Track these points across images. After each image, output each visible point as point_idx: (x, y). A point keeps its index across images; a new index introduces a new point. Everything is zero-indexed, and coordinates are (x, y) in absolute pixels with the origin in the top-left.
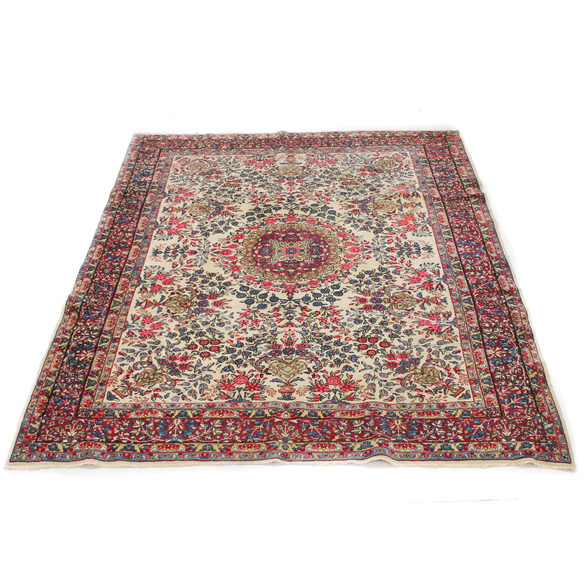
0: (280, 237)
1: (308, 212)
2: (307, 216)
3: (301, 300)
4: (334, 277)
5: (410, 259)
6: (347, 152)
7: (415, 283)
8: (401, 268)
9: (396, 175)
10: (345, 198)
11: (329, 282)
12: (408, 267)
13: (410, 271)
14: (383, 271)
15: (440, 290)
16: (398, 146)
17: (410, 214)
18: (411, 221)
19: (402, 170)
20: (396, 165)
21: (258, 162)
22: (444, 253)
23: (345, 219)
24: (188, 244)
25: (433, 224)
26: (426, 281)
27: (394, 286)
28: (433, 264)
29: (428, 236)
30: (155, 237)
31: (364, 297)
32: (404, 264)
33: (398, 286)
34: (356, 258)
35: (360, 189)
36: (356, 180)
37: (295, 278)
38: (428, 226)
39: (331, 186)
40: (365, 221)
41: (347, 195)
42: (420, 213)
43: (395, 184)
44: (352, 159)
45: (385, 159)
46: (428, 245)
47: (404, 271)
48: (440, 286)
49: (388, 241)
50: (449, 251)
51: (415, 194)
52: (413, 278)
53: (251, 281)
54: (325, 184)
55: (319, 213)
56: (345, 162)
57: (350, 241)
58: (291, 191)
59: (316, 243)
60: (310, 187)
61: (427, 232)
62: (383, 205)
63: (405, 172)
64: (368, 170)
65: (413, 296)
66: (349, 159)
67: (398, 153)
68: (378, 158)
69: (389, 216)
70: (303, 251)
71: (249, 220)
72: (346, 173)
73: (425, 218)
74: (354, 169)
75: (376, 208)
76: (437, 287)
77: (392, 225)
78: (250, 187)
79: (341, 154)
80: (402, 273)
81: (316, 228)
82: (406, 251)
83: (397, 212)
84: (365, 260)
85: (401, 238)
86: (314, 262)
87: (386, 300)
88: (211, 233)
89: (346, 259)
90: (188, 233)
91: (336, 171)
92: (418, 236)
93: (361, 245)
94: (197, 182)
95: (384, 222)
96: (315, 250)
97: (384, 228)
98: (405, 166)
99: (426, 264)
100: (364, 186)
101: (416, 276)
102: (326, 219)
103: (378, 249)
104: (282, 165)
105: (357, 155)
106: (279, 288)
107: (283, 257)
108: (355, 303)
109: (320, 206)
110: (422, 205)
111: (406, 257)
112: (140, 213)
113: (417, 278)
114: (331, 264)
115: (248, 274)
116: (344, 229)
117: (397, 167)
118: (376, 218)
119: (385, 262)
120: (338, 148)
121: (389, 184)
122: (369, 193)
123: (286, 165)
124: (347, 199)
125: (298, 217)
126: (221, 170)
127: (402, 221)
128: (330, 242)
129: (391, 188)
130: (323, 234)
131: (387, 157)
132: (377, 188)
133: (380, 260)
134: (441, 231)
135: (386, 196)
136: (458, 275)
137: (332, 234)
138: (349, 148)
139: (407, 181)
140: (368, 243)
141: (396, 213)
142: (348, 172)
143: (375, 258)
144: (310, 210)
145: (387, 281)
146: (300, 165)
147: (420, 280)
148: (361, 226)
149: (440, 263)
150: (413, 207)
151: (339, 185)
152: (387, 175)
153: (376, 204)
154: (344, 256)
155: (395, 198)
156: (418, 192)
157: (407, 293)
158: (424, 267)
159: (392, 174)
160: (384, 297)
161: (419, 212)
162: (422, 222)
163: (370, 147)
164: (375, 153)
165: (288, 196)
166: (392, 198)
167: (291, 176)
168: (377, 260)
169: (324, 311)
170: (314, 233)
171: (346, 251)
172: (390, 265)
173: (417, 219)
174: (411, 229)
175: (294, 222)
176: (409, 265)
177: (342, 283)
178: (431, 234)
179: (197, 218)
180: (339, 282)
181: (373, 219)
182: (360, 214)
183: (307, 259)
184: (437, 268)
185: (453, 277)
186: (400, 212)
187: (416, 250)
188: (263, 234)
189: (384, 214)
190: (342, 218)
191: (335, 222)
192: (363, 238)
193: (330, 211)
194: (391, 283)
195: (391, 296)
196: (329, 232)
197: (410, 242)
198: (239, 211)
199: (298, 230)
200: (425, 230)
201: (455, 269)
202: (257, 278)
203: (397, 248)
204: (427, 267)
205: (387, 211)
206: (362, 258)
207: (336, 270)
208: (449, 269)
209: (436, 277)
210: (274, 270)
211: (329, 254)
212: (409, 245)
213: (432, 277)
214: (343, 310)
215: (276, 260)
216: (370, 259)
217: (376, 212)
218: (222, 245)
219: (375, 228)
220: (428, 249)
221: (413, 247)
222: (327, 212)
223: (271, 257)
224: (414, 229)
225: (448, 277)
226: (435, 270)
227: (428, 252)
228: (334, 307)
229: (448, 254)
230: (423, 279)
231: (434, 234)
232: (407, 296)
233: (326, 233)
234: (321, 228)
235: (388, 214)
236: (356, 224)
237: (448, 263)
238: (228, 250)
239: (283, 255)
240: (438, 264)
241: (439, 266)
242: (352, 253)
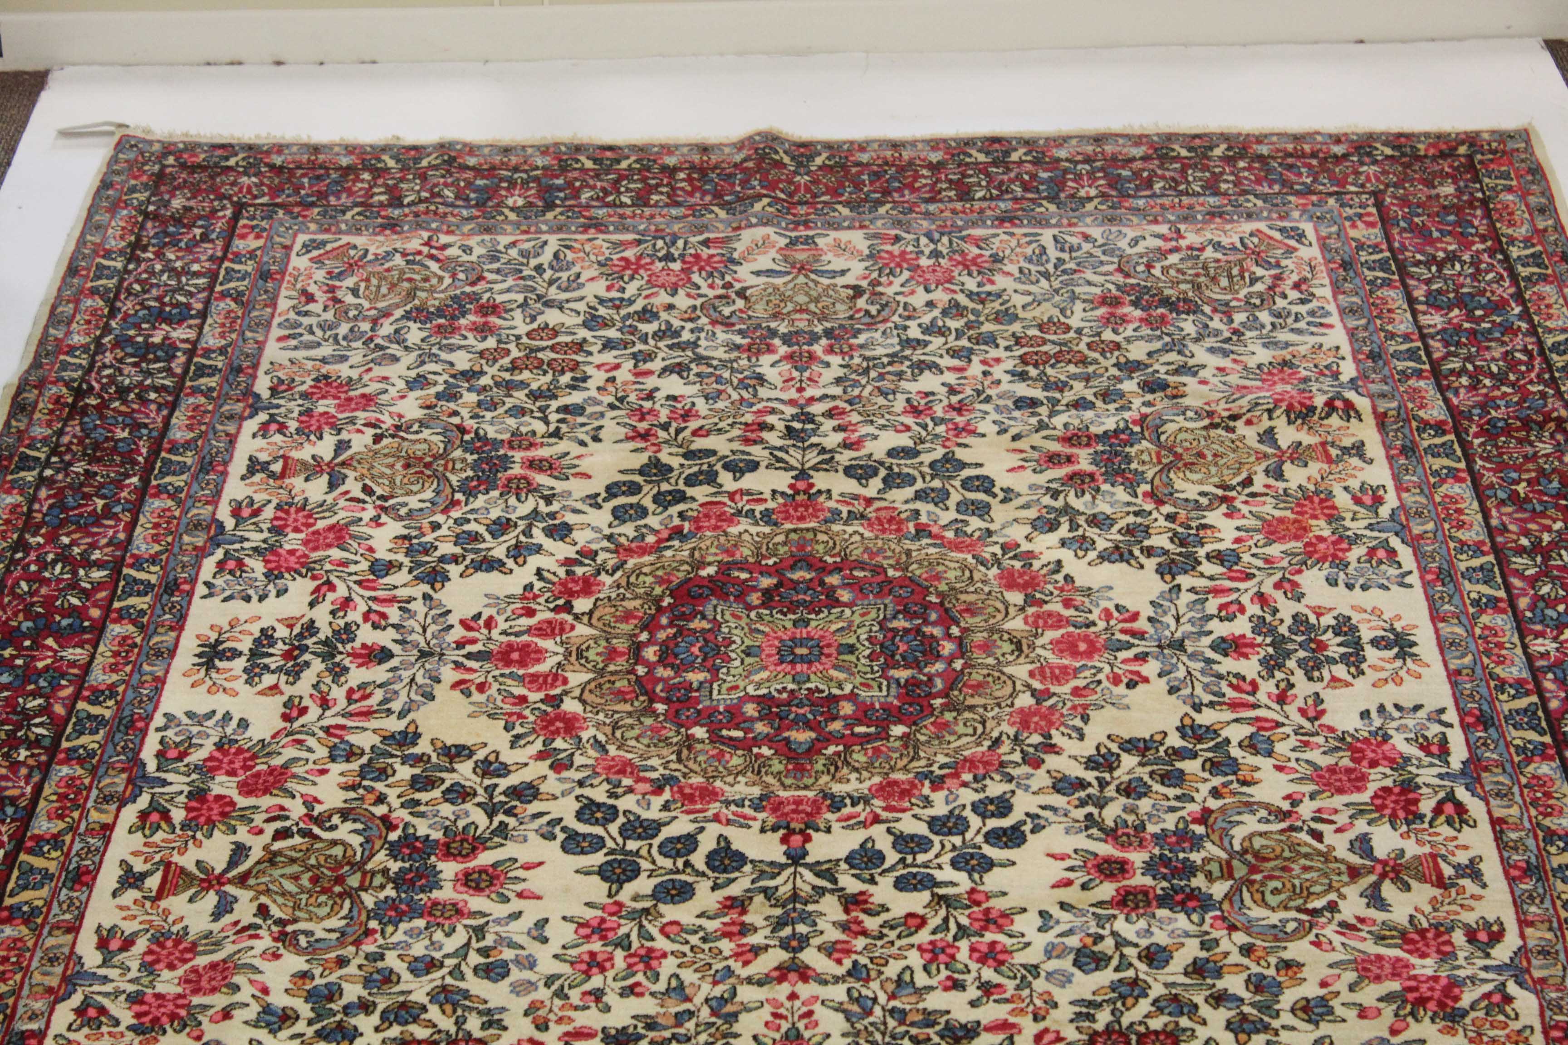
0: (754, 589)
1: (876, 483)
2: (869, 501)
3: (844, 866)
4: (986, 764)
5: (1318, 687)
6: (1043, 222)
7: (1341, 791)
8: (1278, 725)
9: (1253, 323)
10: (1034, 421)
11: (965, 785)
12: (1307, 725)
13: (1320, 740)
14: (1200, 739)
15: (1449, 822)
16: (1265, 198)
17: (1317, 493)
18: (1322, 523)
19: (1280, 303)
20: (1254, 281)
21: (659, 265)
22: (1468, 660)
23: (1032, 513)
24: (355, 616)
25: (1420, 537)
26: (1389, 783)
27: (1248, 804)
28: (1417, 708)
29: (1395, 588)
30: (206, 583)
31: (1117, 854)
32: (1292, 710)
33: (1267, 806)
34: (1081, 683)
35: (1102, 383)
36: (1083, 347)
37: (819, 766)
38: (1395, 542)
39: (976, 369)
40: (1122, 524)
41: (1044, 410)
42: (1362, 490)
43: (1252, 362)
44: (1065, 256)
45: (1209, 253)
46: (1398, 626)
47: (1293, 742)
48: (1449, 808)
49: (1222, 607)
50: (1488, 653)
51: (1339, 404)
52: (1332, 770)
53: (627, 782)
54: (947, 361)
55: (919, 485)
56: (1033, 268)
57: (1056, 606)
58: (801, 390)
59: (909, 614)
60: (881, 377)
61: (1393, 572)
62: (1201, 455)
63: (1295, 309)
64: (1135, 304)
65: (1332, 848)
66: (1053, 253)
67: (1262, 226)
68: (1177, 249)
69: (1224, 499)
70: (851, 649)
71: (619, 515)
72: (1037, 313)
73: (1384, 511)
74: (1074, 297)
75: (1168, 467)
76: (1438, 810)
77: (1238, 540)
78: (624, 374)
79: (1018, 231)
80: (1281, 748)
81: (908, 553)
82: (1302, 654)
83: (1260, 481)
84: (1121, 689)
85: (1278, 595)
86: (898, 697)
87: (1214, 867)
88: (454, 570)
89: (1037, 685)
90: (353, 568)
91: (996, 305)
92: (1350, 587)
93: (1102, 625)
94: (395, 349)
95: (1205, 527)
96: (903, 648)
97: (1201, 552)
98: (1297, 286)
99: (1390, 708)
100: (1114, 371)
101: (1346, 762)
102: (952, 515)
103: (1179, 645)
104: (762, 280)
105: (1086, 237)
106: (748, 811)
107: (764, 675)
108: (1080, 877)
109: (927, 458)
110: (1369, 455)
111: (1299, 679)
112: (145, 480)
113: (1348, 771)
114: (971, 708)
115: (612, 750)
116: (1030, 555)
117: (1259, 287)
118: (1167, 509)
119: (1207, 698)
120: (1002, 205)
121: (1226, 363)
122: (1137, 402)
123: (779, 281)
124: (1042, 426)
125: (831, 504)
126: (499, 299)
127: (1281, 520)
128: (971, 610)
129: (1234, 379)
130: (938, 577)
131: (1217, 246)
132: (1171, 379)
133: (1187, 691)
134: (1451, 564)
135: (1210, 414)
136: (1529, 761)
137: (977, 576)
138: (1052, 208)
139: (1303, 350)
140: (1135, 617)
141: (1258, 488)
142: (1047, 311)
143: (1162, 685)
144: (883, 473)
145: (1217, 781)
146: (840, 281)
147: (1364, 778)
148: (1102, 544)
149: (1448, 702)
150: (1329, 460)
151: (1009, 365)
152: (1216, 324)
153: (1171, 449)
154: (1032, 674)
155: (1249, 422)
156: (1351, 395)
157: (1304, 837)
158: (1377, 722)
159: (1239, 318)
160: (1203, 854)
161: (1355, 484)
162: (1370, 527)
163: (1141, 203)
164: (1163, 229)
165: (790, 411)
166: (1239, 424)
167: (802, 325)
168: (1173, 690)
169: (943, 912)
170: (898, 574)
171: (1039, 651)
172: (1229, 716)
173: (1349, 516)
174: (1323, 559)
175: (812, 525)
176: (1311, 713)
177: (1019, 792)
178: (1408, 580)
179: (393, 507)
180: (1007, 787)
181: (1155, 514)
182: (1098, 490)
183: (868, 686)
184: (1435, 729)
185: (1508, 766)
186: (1271, 481)
187: (1342, 650)
188: (681, 575)
189: (1203, 494)
190: (1022, 507)
191: (992, 527)
192: (1110, 594)
193: (969, 478)
194: (1234, 794)
195: (1237, 847)
196: (964, 567)
197: (1319, 615)
198: (576, 475)
199: (830, 560)
200: (1380, 562)
201: (1515, 733)
202: (653, 769)
203: (1259, 639)
204: (1395, 724)
205: (1216, 480)
206: (1105, 683)
207: (995, 734)
208: (1492, 730)
209: (1432, 765)
210: (725, 732)
211: (965, 666)
212: (1311, 628)
213: (1413, 769)
214: (1024, 910)
215: (736, 687)
216: (1141, 687)
217: (1170, 484)
218: (503, 625)
219: (1166, 552)
220: (1396, 643)
221: (1330, 634)
222: (957, 483)
223: (715, 677)
224: (1335, 556)
225: (1486, 769)
226: (1429, 734)
227: (1397, 656)
228: (988, 898)
229: (1484, 668)
230: (1374, 774)
231: (1422, 578)
232: (1304, 850)
233: (951, 575)
234: (932, 550)
235: (1220, 492)
236: (1084, 537)
237: (1485, 707)
238: (527, 645)
239: (765, 668)
240: (1442, 711)
241: (1444, 717)
242: (1065, 662)
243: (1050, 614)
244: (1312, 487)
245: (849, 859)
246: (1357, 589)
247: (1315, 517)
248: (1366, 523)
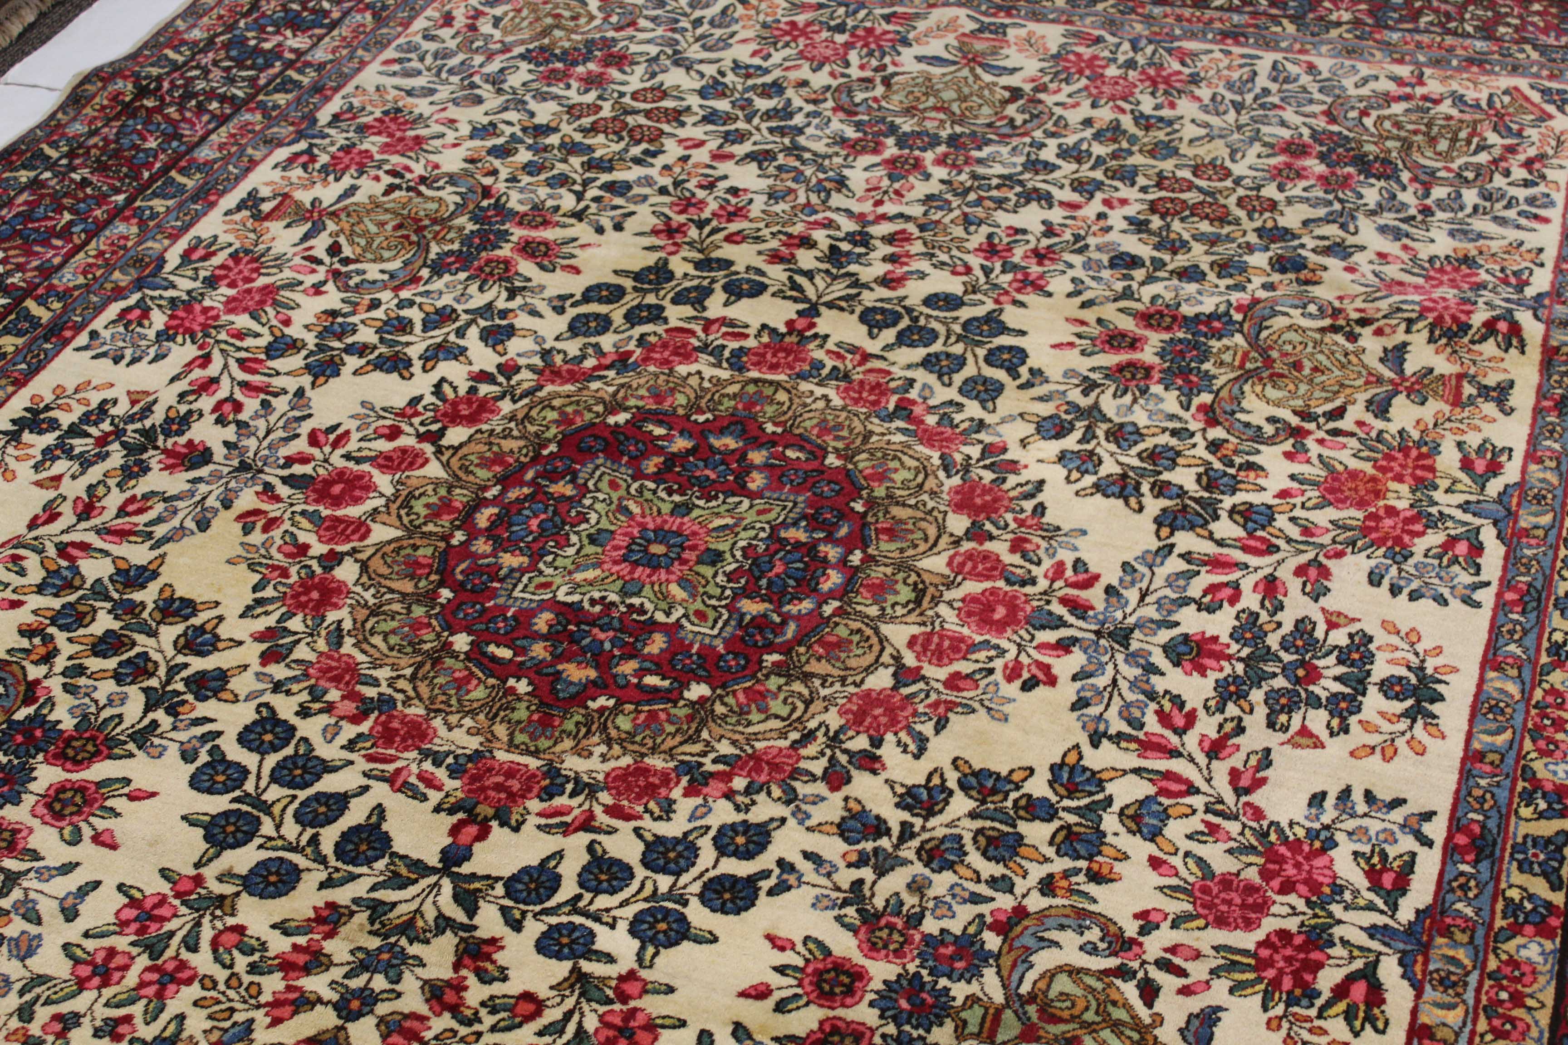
0: (660, 451)
1: (889, 335)
2: (866, 357)
3: (500, 889)
4: (775, 767)
5: (1273, 740)
6: (1270, 45)
7: (1221, 922)
8: (1192, 790)
9: (1454, 203)
10: (1119, 286)
11: (729, 795)
12: (1229, 797)
13: (1234, 827)
14: (1072, 791)
15: (1349, 1016)
16: (1542, 49)
17: (1418, 444)
18: (1404, 489)
19: (1499, 181)
20: (1480, 148)
21: (825, 34)
22: (1501, 740)
23: (1046, 409)
24: (206, 403)
25: (1526, 532)
26: (1292, 924)
27: (1083, 914)
28: (1399, 802)
29: (1455, 604)
30: (94, 335)
31: (858, 958)
32: (1221, 769)
33: (1105, 923)
34: (964, 667)
35: (1225, 250)
36: (1232, 201)
37: (570, 725)
38: (1488, 535)
39: (1096, 206)
40: (1149, 443)
41: (1139, 274)
42: (1481, 450)
43: (1424, 252)
44: (1274, 87)
45: (1446, 108)
46: (1430, 665)
47: (1195, 824)
48: (1359, 990)
49: (1212, 589)
50: (1536, 732)
51: (1502, 326)
52: (1227, 882)
53: (334, 695)
54: (1067, 195)
55: (937, 347)
56: (1229, 96)
57: (1000, 548)
58: (879, 203)
59: (814, 522)
60: (979, 201)
61: (1465, 578)
62: (1297, 366)
63: (1513, 191)
64: (1322, 157)
65: (1159, 1020)
66: (1262, 81)
67: (1522, 83)
68: (1408, 97)
69: (1298, 433)
70: (715, 558)
71: (575, 329)
72: (1201, 151)
73: (1494, 487)
74: (1256, 137)
75: (1247, 376)
76: (1341, 991)
77: (1284, 494)
78: (701, 155)
79: (1237, 50)
80: (1175, 830)
81: (869, 434)
82: (1280, 682)
83: (1356, 412)
84: (1012, 689)
85: (1294, 585)
86: (727, 642)
87: (973, 1016)
88: (353, 362)
89: (910, 660)
90: (249, 342)
91: (1161, 135)
92: (1395, 591)
93: (1043, 584)
94: (486, 91)
95: (1250, 466)
96: (779, 568)
97: (1228, 502)
98: (1528, 164)
99: (1357, 796)
100: (1252, 238)
101: (1252, 875)
102: (952, 393)
103: (1122, 636)
104: (923, 66)
105: (1311, 68)
106: (441, 774)
107: (591, 574)
108: (784, 986)
109: (965, 313)
110: (1512, 402)
111: (1256, 722)
112: (130, 201)
113: (1251, 889)
114: (807, 677)
115: (348, 646)
116: (1013, 467)
117: (1483, 158)
118: (1216, 433)
119: (1117, 725)
120: (1236, 18)
121: (1392, 247)
122: (1257, 281)
123: (937, 71)
124: (1127, 294)
125: (819, 354)
126: (634, 48)
127: (1354, 475)
128: (892, 533)
129: (1392, 271)
130: (882, 477)
131: (1458, 100)
132: (1313, 258)
133: (1094, 711)
134: (1549, 582)
135: (1336, 312)
136: (1515, 930)
137: (931, 483)
138: (1291, 28)
139: (1495, 246)
140: (1090, 582)
141: (1346, 423)
142: (1218, 150)
143: (1067, 691)
144: (905, 323)
145: (1061, 864)
146: (1005, 80)
147: (1263, 907)
148: (1109, 467)
149: (1443, 804)
150: (1457, 402)
151: (1131, 211)
152: (1407, 197)
153: (1264, 352)
154: (912, 643)
155: (1379, 332)
156: (1524, 317)
157: (1130, 990)
158: (1329, 815)
159: (1439, 192)
160: (974, 988)
161: (1473, 440)
162: (1465, 507)
163: (1395, 36)
164: (1404, 71)
165: (848, 225)
166: (1367, 331)
167: (929, 125)
168: (1080, 704)
169: (570, 1003)
170: (838, 463)
171: (943, 609)
172: (1131, 760)
173: (1444, 484)
174: (1377, 543)
175: (782, 377)
176: (1245, 782)
177: (792, 822)
178: (1478, 596)
179: (348, 276)
180: (781, 811)
181: (1198, 438)
182: (1144, 392)
183: (701, 616)
184: (1407, 843)
185: (1480, 932)
186: (1369, 418)
187: (1337, 687)
188: (588, 416)
189: (1271, 420)
190: (1041, 399)
191: (989, 419)
192: (1079, 542)
193: (1000, 348)
194: (1071, 891)
195: (1025, 988)
196: (924, 470)
197: (1332, 625)
198: (564, 268)
199: (770, 428)
200: (1455, 561)
201: (1517, 878)
202: (376, 683)
203: (1234, 647)
204: (1351, 824)
205: (1299, 403)
206: (998, 676)
207: (812, 724)
208: (1484, 866)
209: (1371, 907)
210: (492, 648)
211: (838, 612)
212: (1312, 644)
213: (1337, 909)
214: (682, 1024)
215: (546, 585)
216: (1041, 691)
217: (1237, 400)
218: (352, 445)
219: (1182, 493)
220: (1414, 692)
221: (1332, 660)
222: (981, 352)
223: (533, 567)
224: (1398, 540)
225: (1446, 932)
226: (1392, 851)
227: (1405, 714)
228: (645, 991)
229: (1520, 756)
230: (1281, 903)
231: (1499, 595)
232: (1119, 1014)
233: (898, 477)
234: (899, 438)
235: (1295, 421)
236: (1092, 453)
237: (1492, 824)
238: (360, 477)
239: (599, 564)
240: (1428, 816)
241: (1427, 829)
242: (966, 631)
243: (986, 556)
244: (1416, 435)
245: (510, 883)
246: (1404, 596)
247: (1399, 479)
248: (1460, 498)
